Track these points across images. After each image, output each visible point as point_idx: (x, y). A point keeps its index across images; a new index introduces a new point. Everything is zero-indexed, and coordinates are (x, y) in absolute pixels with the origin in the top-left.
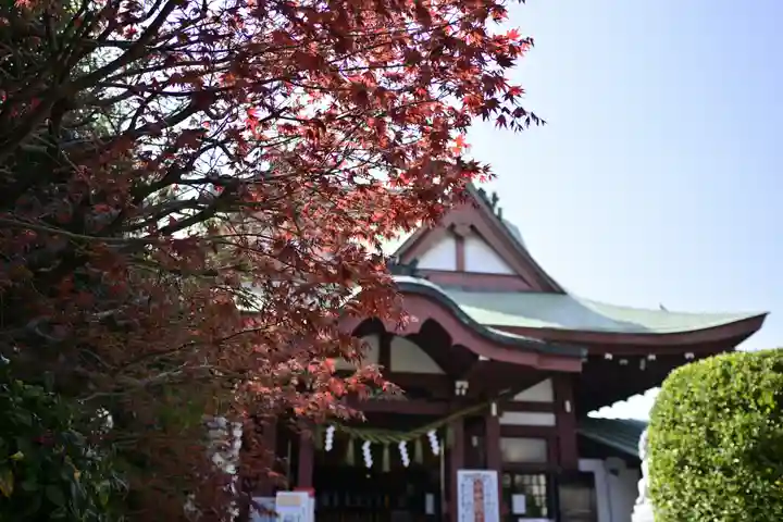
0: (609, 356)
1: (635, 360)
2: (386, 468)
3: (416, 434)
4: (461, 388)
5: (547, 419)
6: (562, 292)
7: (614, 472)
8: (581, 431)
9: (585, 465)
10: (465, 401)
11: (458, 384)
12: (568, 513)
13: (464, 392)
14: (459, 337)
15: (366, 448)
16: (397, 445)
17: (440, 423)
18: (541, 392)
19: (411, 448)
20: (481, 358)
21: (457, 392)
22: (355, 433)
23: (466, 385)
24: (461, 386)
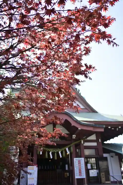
0: (109, 127)
1: (115, 128)
2: (56, 158)
3: (63, 149)
4: (74, 137)
5: (95, 144)
6: (97, 112)
7: (112, 157)
8: (103, 147)
9: (105, 155)
10: (75, 140)
11: (73, 136)
12: (101, 168)
13: (75, 138)
14: (73, 124)
15: (50, 153)
16: (59, 152)
17: (69, 146)
18: (93, 137)
19: (62, 153)
20: (79, 129)
21: (73, 138)
22: (47, 149)
23: (75, 136)
24: (74, 136)
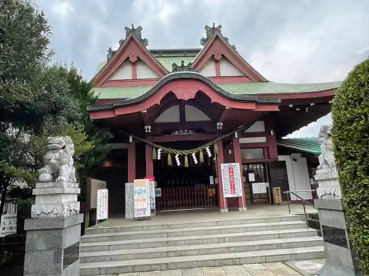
0: (291, 106)
1: (303, 108)
2: (187, 165)
3: (200, 149)
5: (263, 140)
6: (267, 82)
7: (295, 160)
8: (279, 144)
9: (281, 158)
10: (222, 132)
11: (218, 124)
12: (274, 179)
13: (221, 128)
14: (214, 99)
15: (177, 157)
16: (191, 154)
17: (211, 143)
18: (259, 127)
19: (198, 156)
20: (226, 108)
21: (218, 128)
22: (171, 150)
23: (222, 124)
24: (220, 125)
